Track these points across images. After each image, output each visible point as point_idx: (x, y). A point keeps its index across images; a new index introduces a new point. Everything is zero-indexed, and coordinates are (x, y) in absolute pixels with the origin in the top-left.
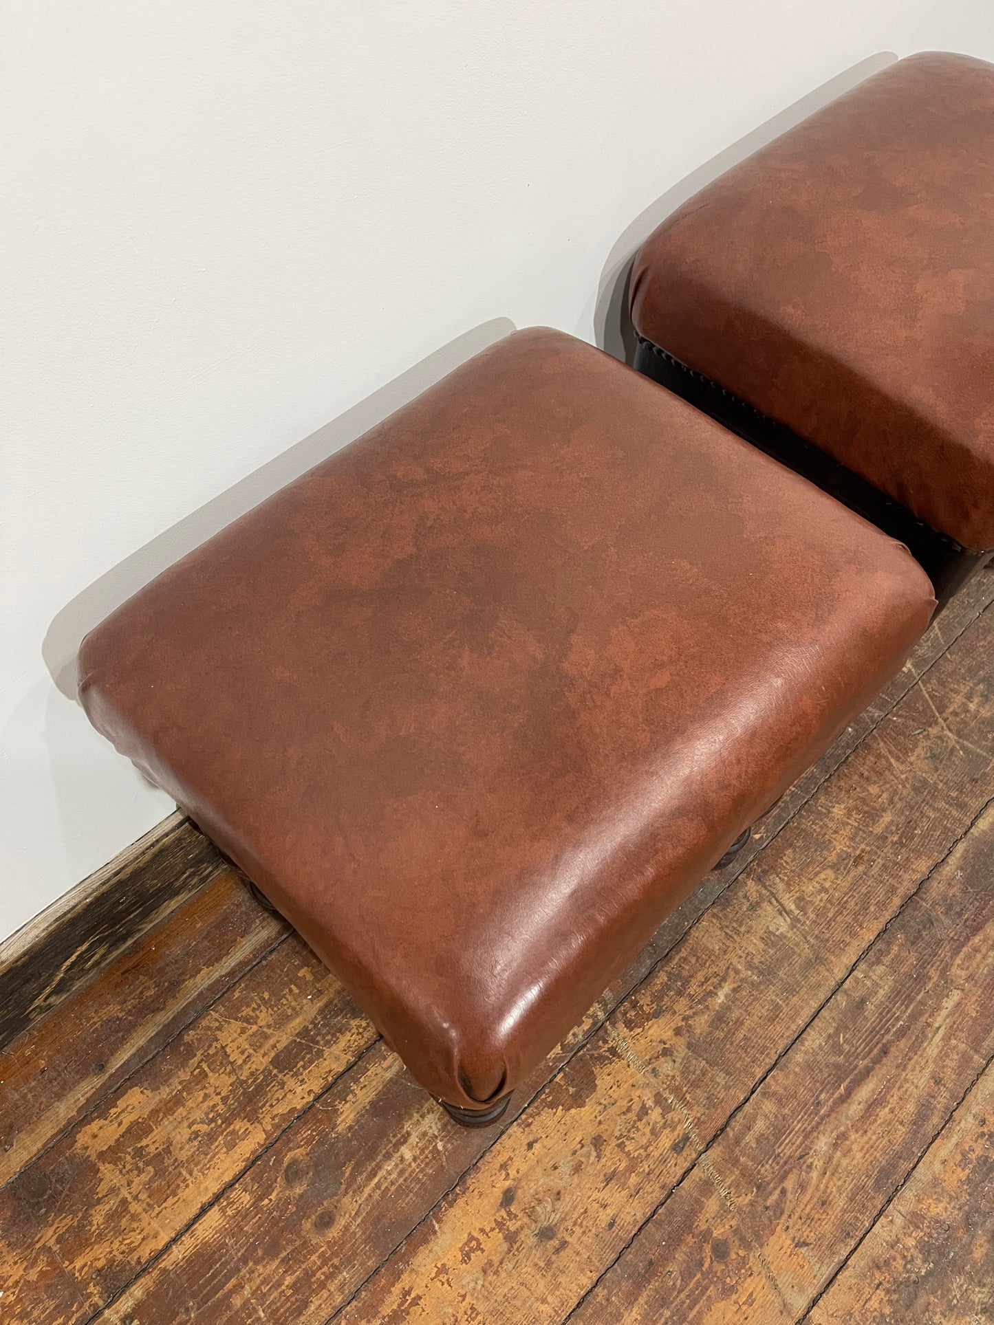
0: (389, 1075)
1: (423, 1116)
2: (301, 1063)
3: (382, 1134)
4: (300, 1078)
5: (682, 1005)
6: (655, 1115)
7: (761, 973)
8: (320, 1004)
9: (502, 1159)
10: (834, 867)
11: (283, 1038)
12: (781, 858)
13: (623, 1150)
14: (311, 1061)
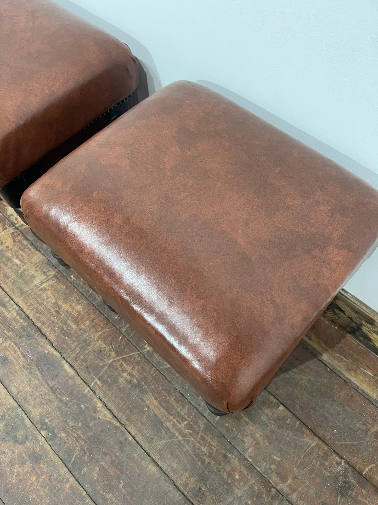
5: (16, 248)
7: (21, 273)
10: (56, 303)
12: (62, 284)
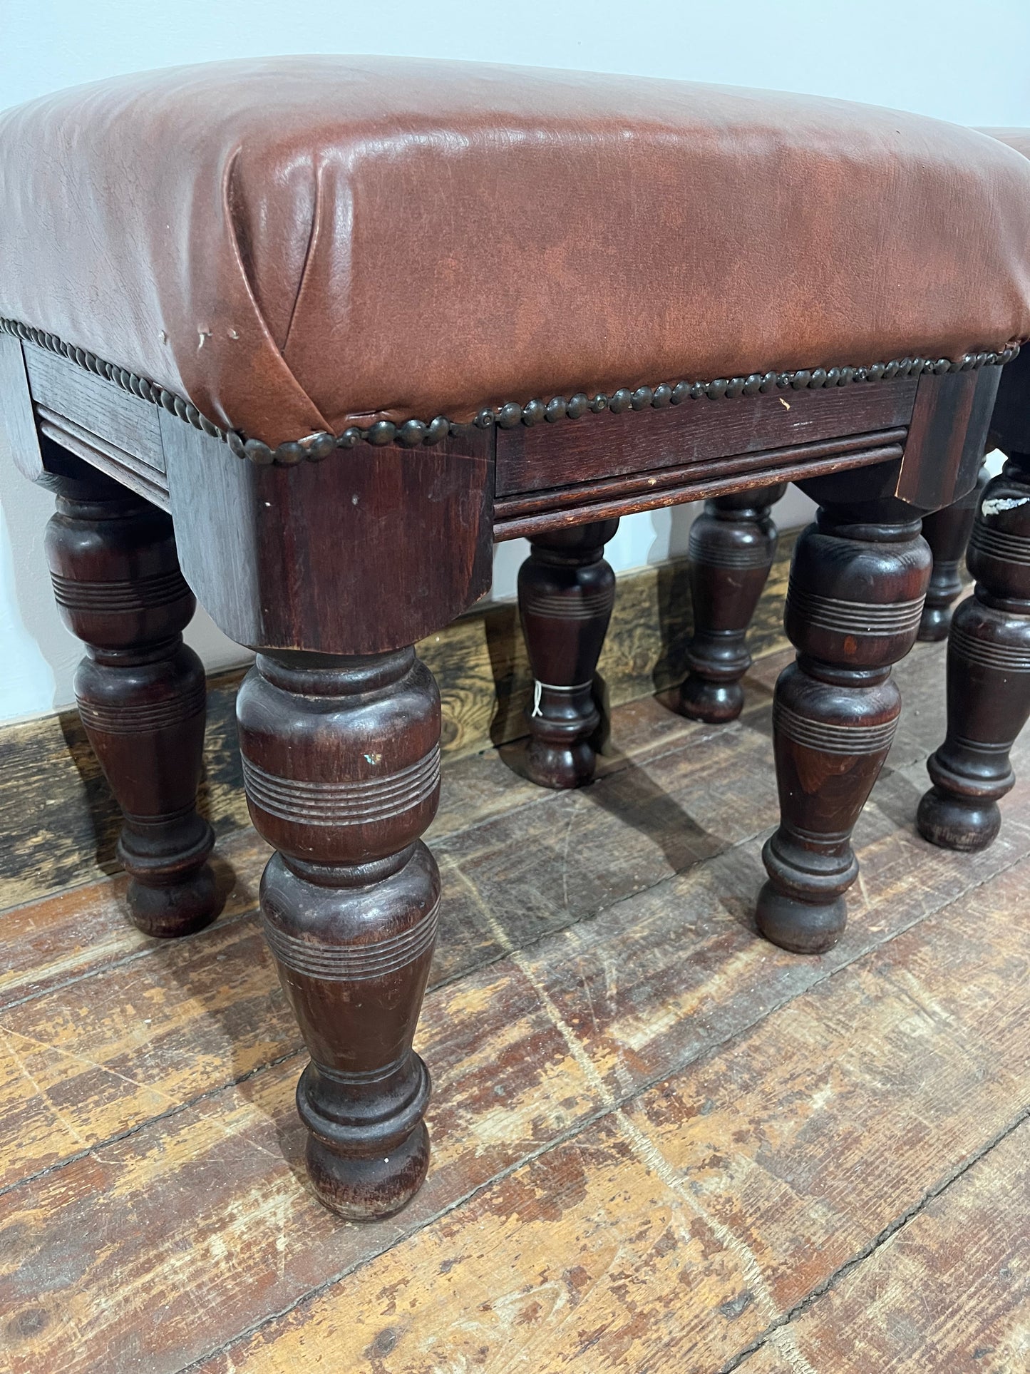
0: (229, 1131)
1: (265, 1196)
2: (96, 1098)
3: (187, 1211)
4: (84, 1116)
5: (750, 1103)
6: (691, 1251)
7: (887, 1079)
8: (161, 1031)
9: (387, 1280)
10: (999, 972)
11: (84, 1063)
12: (915, 954)
13: (622, 1298)
14: (111, 1098)
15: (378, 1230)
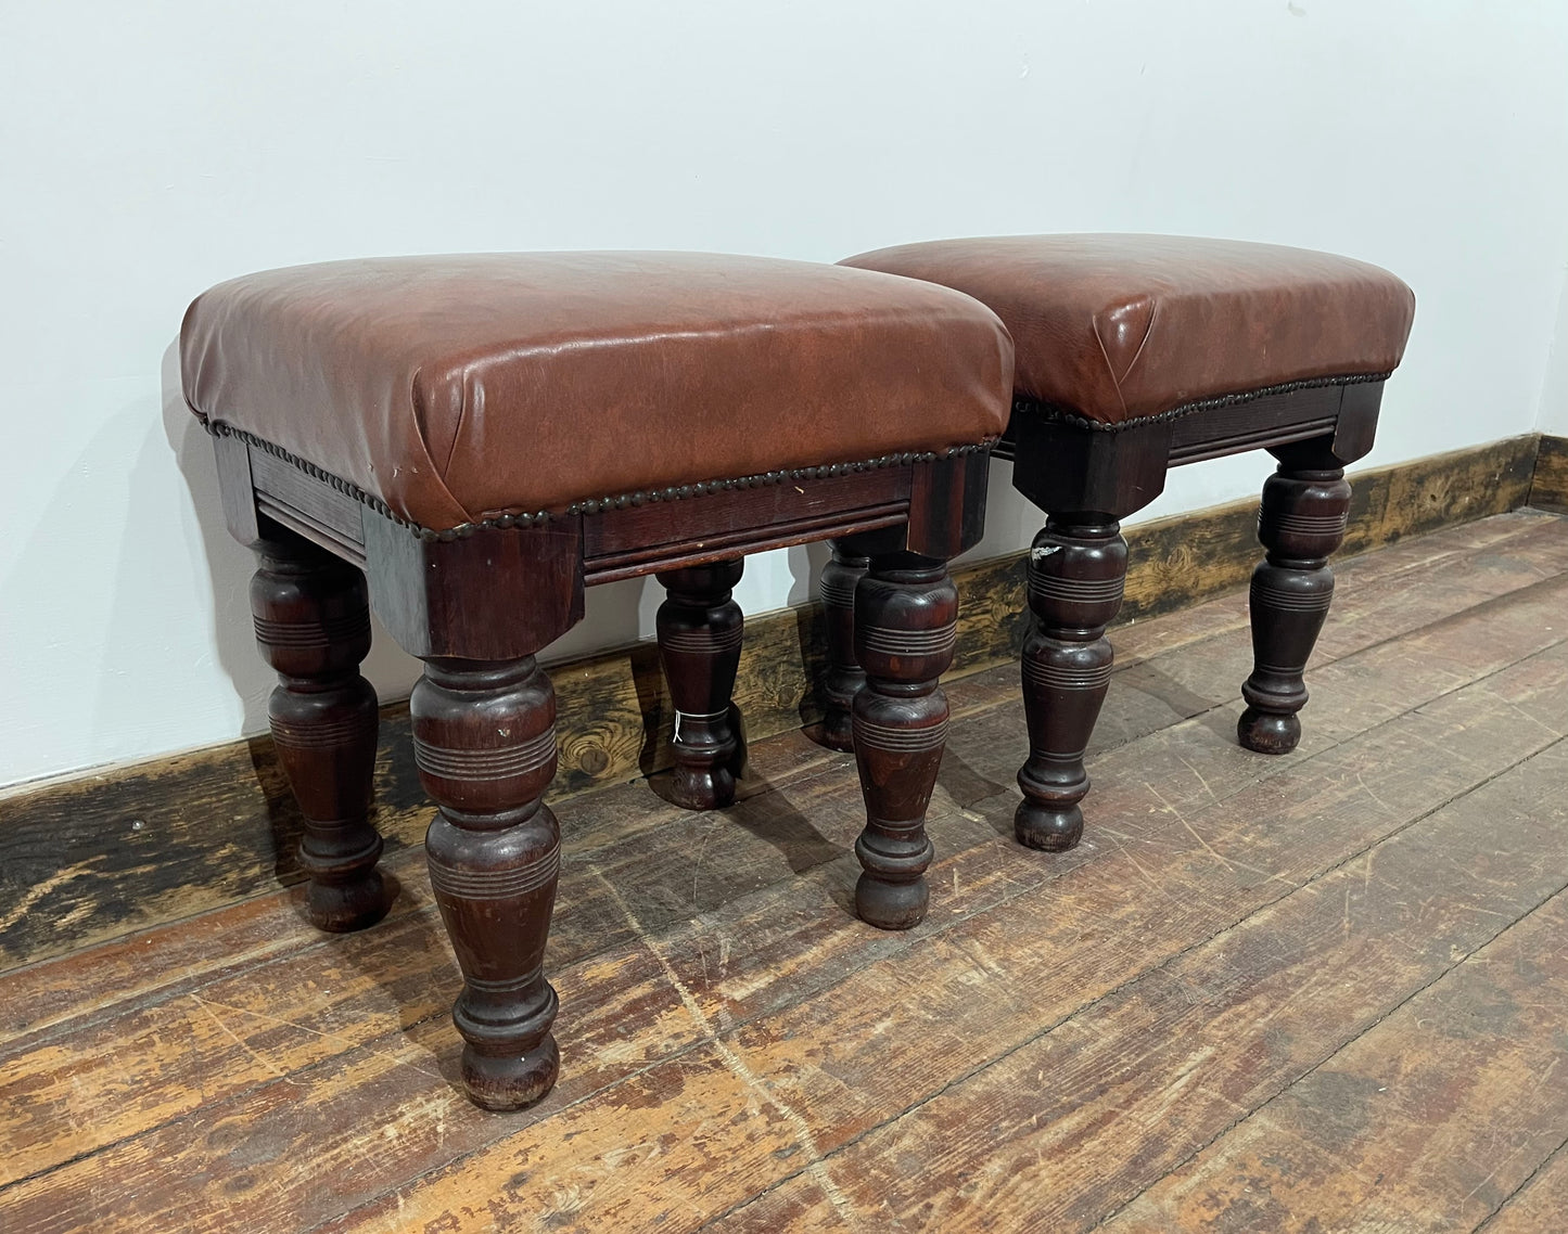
0: (398, 1062)
1: (428, 1101)
2: (287, 1044)
3: (365, 1111)
4: (277, 1056)
6: (758, 1122)
8: (339, 998)
9: (523, 1146)
10: (1052, 938)
11: (274, 1022)
13: (701, 1150)
14: (300, 1043)
15: (517, 1118)
